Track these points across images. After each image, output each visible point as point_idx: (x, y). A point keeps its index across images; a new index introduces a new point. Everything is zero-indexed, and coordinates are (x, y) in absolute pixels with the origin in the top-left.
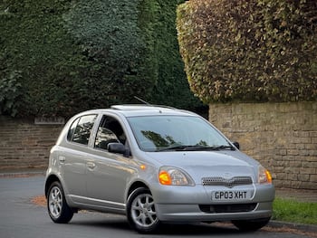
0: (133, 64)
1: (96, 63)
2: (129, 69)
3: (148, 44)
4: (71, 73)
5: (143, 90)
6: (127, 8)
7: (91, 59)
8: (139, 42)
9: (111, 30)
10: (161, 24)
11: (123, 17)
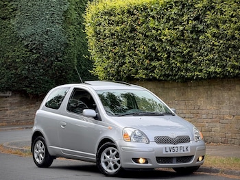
0: (59, 55)
1: (33, 53)
2: (57, 58)
3: (69, 41)
4: (17, 60)
5: (66, 72)
6: (55, 16)
7: (31, 51)
8: (64, 39)
9: (44, 30)
10: (78, 26)
11: (53, 22)
